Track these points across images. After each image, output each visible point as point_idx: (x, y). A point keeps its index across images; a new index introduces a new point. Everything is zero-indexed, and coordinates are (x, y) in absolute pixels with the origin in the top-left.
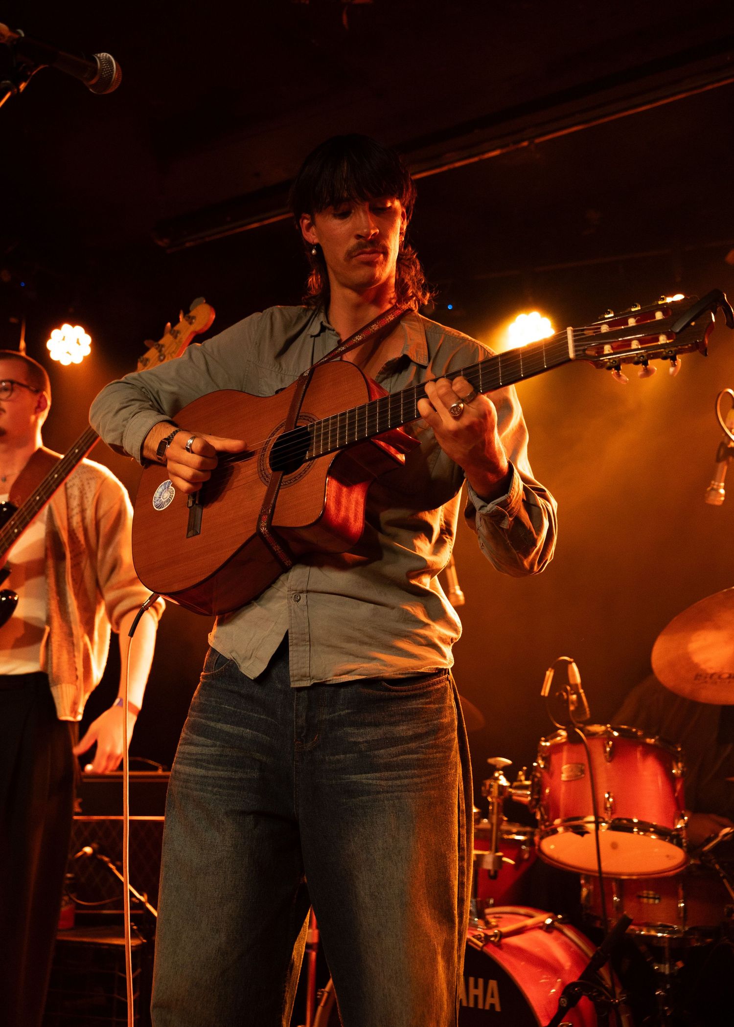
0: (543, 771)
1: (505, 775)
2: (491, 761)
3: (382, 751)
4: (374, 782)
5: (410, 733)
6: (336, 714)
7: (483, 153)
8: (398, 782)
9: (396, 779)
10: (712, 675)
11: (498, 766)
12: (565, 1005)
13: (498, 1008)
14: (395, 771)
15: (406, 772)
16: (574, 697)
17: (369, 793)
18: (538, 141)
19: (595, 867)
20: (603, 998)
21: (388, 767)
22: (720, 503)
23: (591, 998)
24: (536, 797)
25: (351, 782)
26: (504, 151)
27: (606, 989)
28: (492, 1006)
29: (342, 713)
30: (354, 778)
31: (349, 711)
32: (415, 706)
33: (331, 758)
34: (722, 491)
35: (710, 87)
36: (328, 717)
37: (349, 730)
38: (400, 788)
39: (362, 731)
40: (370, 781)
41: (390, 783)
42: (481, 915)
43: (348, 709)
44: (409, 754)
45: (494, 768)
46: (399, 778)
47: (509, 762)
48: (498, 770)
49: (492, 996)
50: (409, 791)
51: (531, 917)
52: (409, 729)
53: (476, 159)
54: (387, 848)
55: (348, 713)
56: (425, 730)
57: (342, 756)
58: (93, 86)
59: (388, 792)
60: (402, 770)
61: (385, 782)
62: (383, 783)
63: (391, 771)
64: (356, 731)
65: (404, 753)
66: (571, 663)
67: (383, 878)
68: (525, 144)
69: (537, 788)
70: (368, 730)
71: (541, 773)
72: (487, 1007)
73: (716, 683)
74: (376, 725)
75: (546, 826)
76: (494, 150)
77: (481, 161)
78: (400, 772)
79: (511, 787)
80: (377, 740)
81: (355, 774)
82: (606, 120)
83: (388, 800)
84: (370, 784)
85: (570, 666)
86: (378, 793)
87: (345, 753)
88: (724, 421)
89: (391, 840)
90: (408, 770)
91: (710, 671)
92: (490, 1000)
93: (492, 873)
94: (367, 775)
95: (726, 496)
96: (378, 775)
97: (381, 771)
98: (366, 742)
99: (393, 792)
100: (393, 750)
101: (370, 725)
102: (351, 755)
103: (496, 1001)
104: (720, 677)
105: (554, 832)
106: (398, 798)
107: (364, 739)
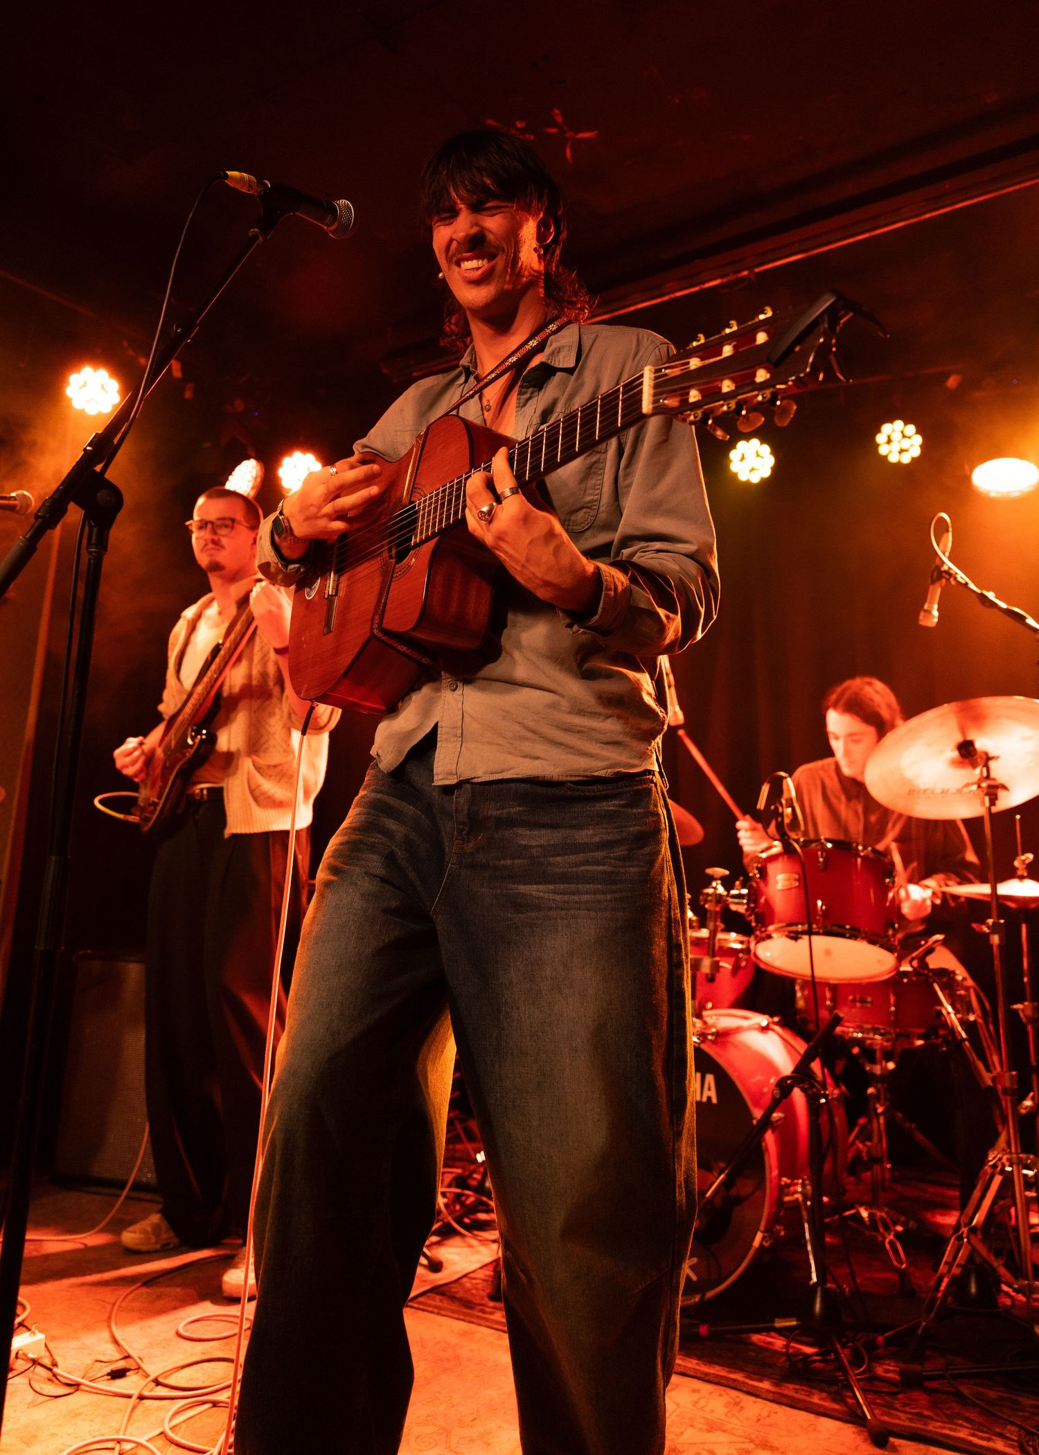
0: (759, 880)
1: (723, 884)
2: (709, 871)
3: (558, 858)
4: (546, 896)
5: (597, 839)
6: (505, 811)
7: (704, 282)
8: (576, 898)
9: (574, 894)
10: (925, 791)
11: (715, 876)
12: (778, 1096)
13: (714, 1100)
14: (573, 883)
15: (587, 886)
16: (789, 810)
17: (539, 908)
18: (757, 270)
19: (808, 972)
20: (815, 1090)
21: (565, 878)
22: (934, 625)
23: (803, 1090)
24: (752, 905)
25: (519, 893)
26: (725, 280)
27: (818, 1082)
28: (709, 1098)
29: (512, 810)
30: (523, 888)
31: (521, 809)
32: (606, 808)
33: (497, 863)
34: (935, 613)
35: (928, 216)
36: (494, 813)
37: (521, 831)
38: (577, 906)
39: (536, 832)
40: (542, 894)
41: (566, 898)
42: (699, 1016)
43: (519, 806)
44: (593, 865)
45: (711, 878)
46: (578, 892)
47: (727, 872)
48: (716, 879)
49: (709, 1089)
50: (588, 910)
51: (746, 1018)
52: (595, 835)
53: (697, 289)
54: (556, 978)
55: (520, 811)
56: (618, 837)
57: (509, 862)
58: (332, 232)
59: (562, 909)
60: (583, 883)
61: (560, 896)
62: (557, 897)
63: (568, 883)
64: (528, 833)
65: (587, 863)
66: (786, 778)
67: (550, 1014)
68: (745, 273)
69: (754, 896)
70: (543, 832)
71: (757, 883)
72: (704, 1099)
73: (929, 798)
74: (554, 826)
75: (762, 932)
76: (715, 279)
77: (702, 291)
78: (580, 886)
79: (728, 896)
80: (553, 845)
81: (525, 884)
82: (825, 249)
83: (562, 919)
84: (541, 898)
85: (784, 781)
86: (550, 909)
87: (512, 858)
88: (938, 545)
89: (562, 968)
90: (590, 883)
91: (923, 787)
92: (706, 1093)
93: (709, 976)
94: (538, 886)
95: (940, 617)
96: (551, 887)
97: (555, 883)
98: (540, 846)
99: (569, 910)
100: (572, 858)
101: (544, 826)
102: (520, 861)
103: (713, 1094)
104: (932, 792)
105: (769, 937)
106: (573, 917)
107: (538, 843)
